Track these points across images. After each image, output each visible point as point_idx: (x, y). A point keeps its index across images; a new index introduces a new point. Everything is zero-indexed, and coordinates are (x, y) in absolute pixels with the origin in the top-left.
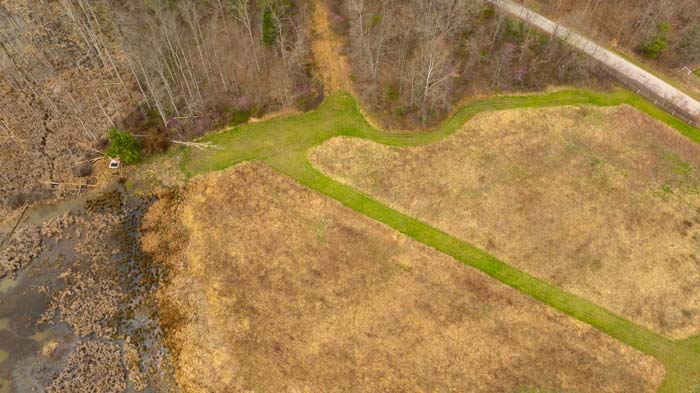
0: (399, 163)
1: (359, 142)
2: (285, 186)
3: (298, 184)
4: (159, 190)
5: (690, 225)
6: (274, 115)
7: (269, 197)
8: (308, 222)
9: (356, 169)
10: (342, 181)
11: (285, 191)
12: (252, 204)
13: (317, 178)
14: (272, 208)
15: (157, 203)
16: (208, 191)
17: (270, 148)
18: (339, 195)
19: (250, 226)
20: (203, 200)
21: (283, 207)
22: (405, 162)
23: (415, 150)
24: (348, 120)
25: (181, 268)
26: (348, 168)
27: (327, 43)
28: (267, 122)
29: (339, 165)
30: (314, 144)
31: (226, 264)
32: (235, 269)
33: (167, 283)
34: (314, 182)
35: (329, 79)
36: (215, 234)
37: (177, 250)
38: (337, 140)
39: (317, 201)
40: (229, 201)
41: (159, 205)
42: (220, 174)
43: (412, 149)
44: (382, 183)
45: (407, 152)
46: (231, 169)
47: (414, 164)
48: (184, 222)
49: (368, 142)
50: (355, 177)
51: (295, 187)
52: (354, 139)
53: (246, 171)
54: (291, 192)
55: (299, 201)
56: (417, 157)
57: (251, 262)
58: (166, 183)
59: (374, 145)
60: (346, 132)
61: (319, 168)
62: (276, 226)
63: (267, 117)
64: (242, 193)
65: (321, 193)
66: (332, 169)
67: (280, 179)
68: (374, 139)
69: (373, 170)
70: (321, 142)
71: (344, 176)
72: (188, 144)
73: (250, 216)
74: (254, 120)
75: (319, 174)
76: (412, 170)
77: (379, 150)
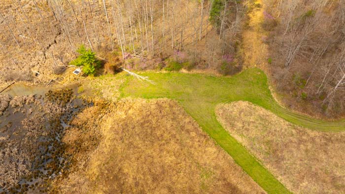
0: (295, 140)
1: (262, 111)
2: (190, 127)
3: (200, 129)
4: (97, 100)
6: (200, 72)
7: (174, 132)
8: (199, 166)
9: (254, 133)
10: (239, 139)
11: (188, 131)
12: (158, 133)
13: (218, 129)
14: (172, 142)
15: (91, 108)
16: (130, 112)
17: (188, 94)
18: (232, 150)
19: (149, 152)
20: (124, 117)
21: (181, 144)
22: (301, 141)
23: (312, 134)
24: (257, 91)
25: (81, 167)
26: (247, 130)
27: (255, 34)
28: (193, 75)
29: (240, 125)
30: (223, 101)
31: (116, 178)
32: (120, 186)
33: (65, 175)
34: (215, 132)
35: (250, 58)
36: (120, 148)
37: (86, 150)
38: (244, 104)
39: (212, 150)
40: (142, 124)
41: (92, 109)
42: (144, 101)
43: (309, 131)
44: (275, 154)
45: (305, 133)
46: (154, 101)
47: (310, 146)
48: (103, 128)
49: (269, 113)
50: (251, 140)
51: (196, 129)
52: (258, 107)
53: (164, 105)
54: (193, 134)
55: (196, 144)
56: (313, 140)
57: (137, 184)
58: (104, 96)
59: (274, 118)
60: (253, 100)
61: (222, 121)
62: (169, 159)
63: (194, 71)
64: (154, 122)
65: (218, 145)
66: (233, 126)
67: (187, 120)
68: (276, 112)
69: (269, 138)
70: (230, 101)
71: (242, 135)
72: (132, 73)
73: (153, 142)
74: (184, 71)
75: (221, 126)
76: (307, 151)
77: (280, 123)
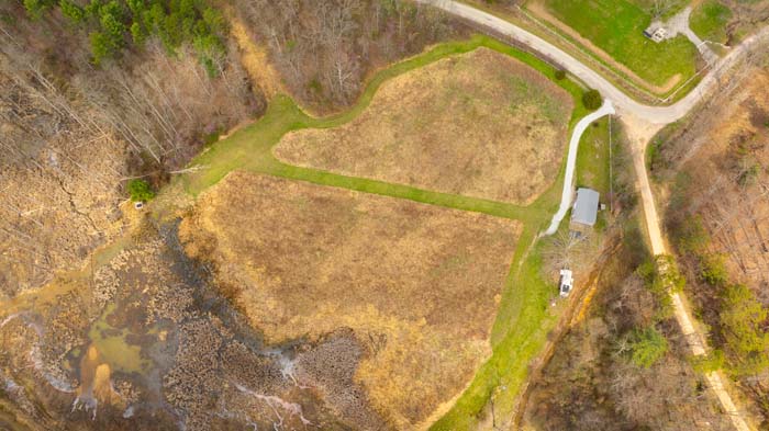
0: (337, 140)
1: (304, 132)
2: (266, 182)
3: (274, 178)
4: (179, 213)
5: (529, 128)
6: (235, 129)
7: (259, 193)
8: (292, 202)
9: (310, 153)
10: (304, 165)
11: (268, 186)
12: (249, 202)
13: (285, 169)
14: (264, 201)
15: (182, 223)
16: (214, 202)
17: (244, 156)
18: (305, 177)
19: (254, 218)
20: (214, 210)
21: (270, 198)
22: (342, 139)
23: (345, 127)
24: (292, 117)
26: (304, 155)
28: (234, 135)
29: (297, 155)
30: (274, 143)
34: (285, 172)
35: (266, 87)
36: (233, 230)
37: (213, 249)
38: (289, 135)
39: (292, 186)
40: (232, 204)
41: (185, 222)
42: (216, 187)
43: (343, 126)
44: (331, 159)
45: (341, 130)
46: (223, 181)
47: (348, 137)
48: (208, 228)
49: (311, 130)
50: (312, 160)
51: (271, 180)
52: (300, 131)
53: (234, 179)
54: (273, 185)
55: (279, 189)
56: (349, 132)
58: (182, 206)
59: (316, 132)
60: (294, 127)
61: (284, 161)
62: (271, 212)
63: (231, 132)
64: (238, 196)
65: (295, 180)
66: (293, 159)
67: (260, 178)
68: (315, 126)
69: (322, 150)
70: (278, 140)
71: (304, 162)
72: (182, 171)
73: (251, 211)
74: (222, 137)
75: (285, 165)
76: (349, 143)
77: (321, 134)
